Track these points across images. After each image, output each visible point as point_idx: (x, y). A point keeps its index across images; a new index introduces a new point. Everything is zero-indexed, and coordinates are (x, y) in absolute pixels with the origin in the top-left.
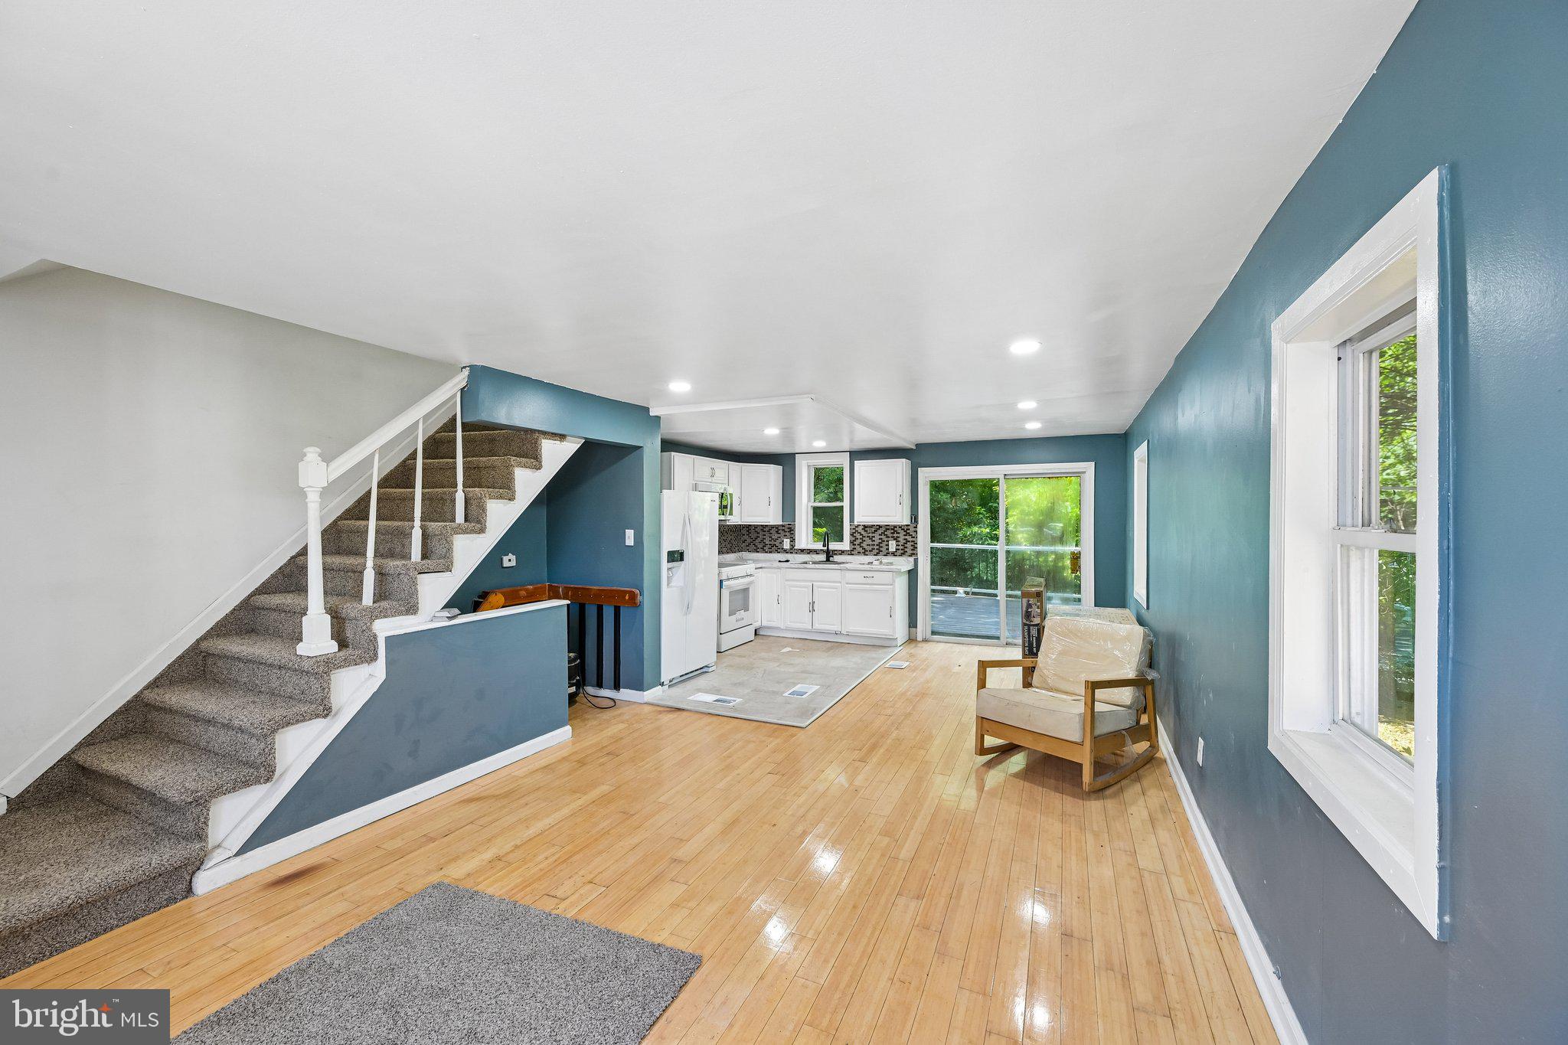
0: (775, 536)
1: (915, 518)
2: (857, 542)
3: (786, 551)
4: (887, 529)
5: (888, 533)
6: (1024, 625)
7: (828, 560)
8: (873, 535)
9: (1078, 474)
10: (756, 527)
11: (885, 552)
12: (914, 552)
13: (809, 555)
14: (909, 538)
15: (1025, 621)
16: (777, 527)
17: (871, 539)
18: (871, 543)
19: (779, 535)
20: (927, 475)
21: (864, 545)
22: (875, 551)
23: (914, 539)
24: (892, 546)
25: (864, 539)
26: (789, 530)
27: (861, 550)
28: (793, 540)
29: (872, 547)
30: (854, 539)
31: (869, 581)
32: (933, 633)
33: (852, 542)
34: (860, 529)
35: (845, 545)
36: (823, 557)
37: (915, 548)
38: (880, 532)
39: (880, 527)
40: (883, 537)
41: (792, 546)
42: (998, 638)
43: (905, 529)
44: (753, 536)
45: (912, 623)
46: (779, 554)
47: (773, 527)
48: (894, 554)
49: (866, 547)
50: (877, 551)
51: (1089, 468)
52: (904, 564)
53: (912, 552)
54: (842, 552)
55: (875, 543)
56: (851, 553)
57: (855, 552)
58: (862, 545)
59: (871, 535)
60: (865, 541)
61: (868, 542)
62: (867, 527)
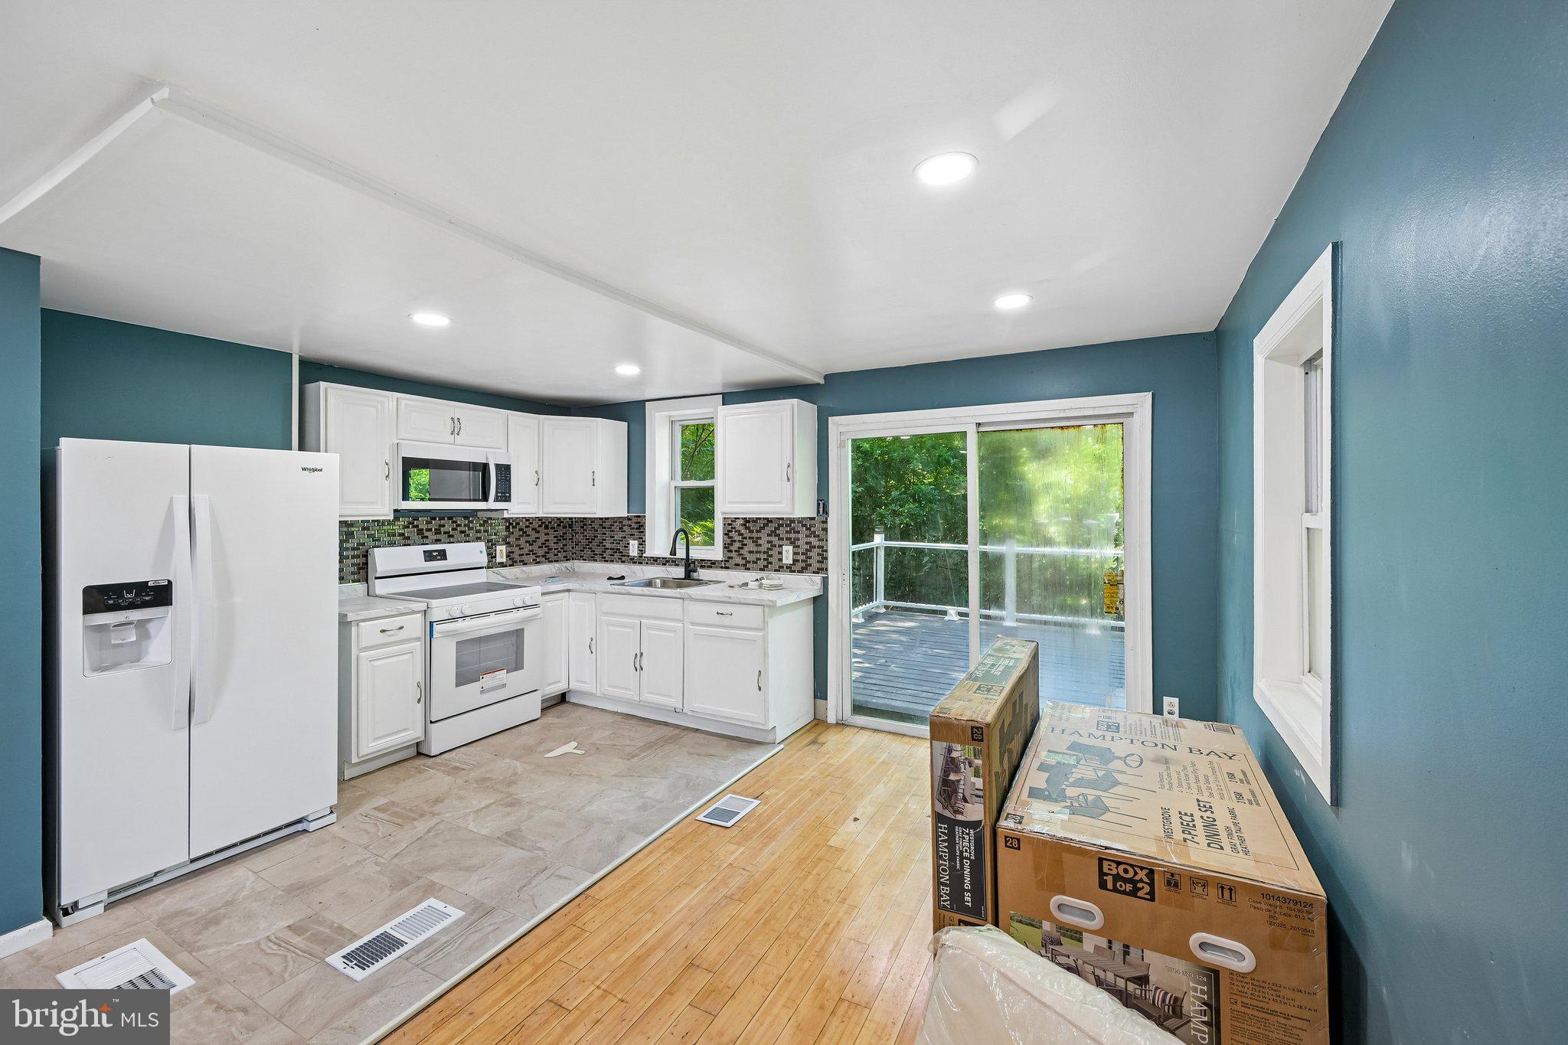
0: (618, 536)
1: (823, 506)
2: (737, 545)
3: (633, 561)
4: (782, 525)
5: (782, 532)
6: (938, 818)
7: (688, 576)
8: (759, 535)
9: (1122, 418)
10: (593, 520)
11: (775, 566)
12: (823, 566)
13: (663, 568)
14: (814, 541)
16: (619, 520)
17: (755, 541)
18: (755, 549)
19: (624, 534)
20: (842, 429)
21: (745, 552)
22: (761, 563)
23: (820, 543)
24: (788, 554)
25: (745, 542)
26: (636, 526)
27: (739, 560)
28: (642, 543)
29: (756, 556)
30: (729, 541)
31: (726, 620)
32: (858, 709)
33: (726, 548)
34: (738, 525)
35: (716, 553)
36: (679, 572)
37: (824, 559)
38: (767, 530)
39: (769, 521)
40: (775, 539)
41: (642, 551)
43: (809, 525)
44: (589, 534)
45: (820, 691)
46: (623, 566)
47: (615, 520)
48: (790, 569)
49: (746, 556)
50: (765, 563)
51: (1141, 403)
52: (806, 585)
53: (819, 565)
54: (712, 564)
55: (762, 550)
56: (724, 565)
57: (730, 564)
58: (742, 551)
59: (755, 535)
60: (746, 545)
61: (751, 546)
62: (749, 522)
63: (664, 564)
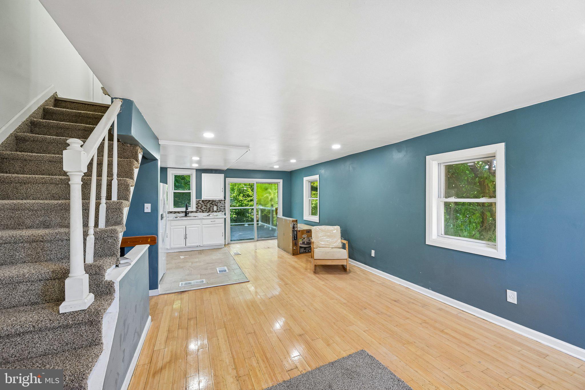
1: (225, 198)
2: (199, 208)
4: (213, 202)
5: (213, 203)
6: (293, 231)
7: (186, 216)
8: (207, 204)
9: (277, 183)
11: (212, 211)
14: (222, 205)
15: (293, 230)
17: (206, 206)
20: (229, 181)
21: (203, 208)
22: (208, 211)
23: (224, 205)
24: (215, 208)
25: (202, 206)
27: (201, 211)
29: (206, 209)
30: (198, 206)
31: (214, 223)
32: (231, 241)
33: (197, 208)
34: (201, 202)
35: (194, 209)
36: (183, 214)
37: (224, 209)
38: (210, 203)
39: (210, 201)
40: (211, 205)
42: (253, 239)
43: (220, 201)
45: (225, 238)
48: (216, 212)
49: (204, 209)
50: (209, 211)
51: (281, 181)
52: (220, 215)
54: (192, 212)
55: (208, 207)
56: (196, 212)
57: (199, 211)
58: (201, 208)
59: (206, 204)
60: (203, 207)
61: (204, 207)
62: (204, 201)
63: (174, 213)
